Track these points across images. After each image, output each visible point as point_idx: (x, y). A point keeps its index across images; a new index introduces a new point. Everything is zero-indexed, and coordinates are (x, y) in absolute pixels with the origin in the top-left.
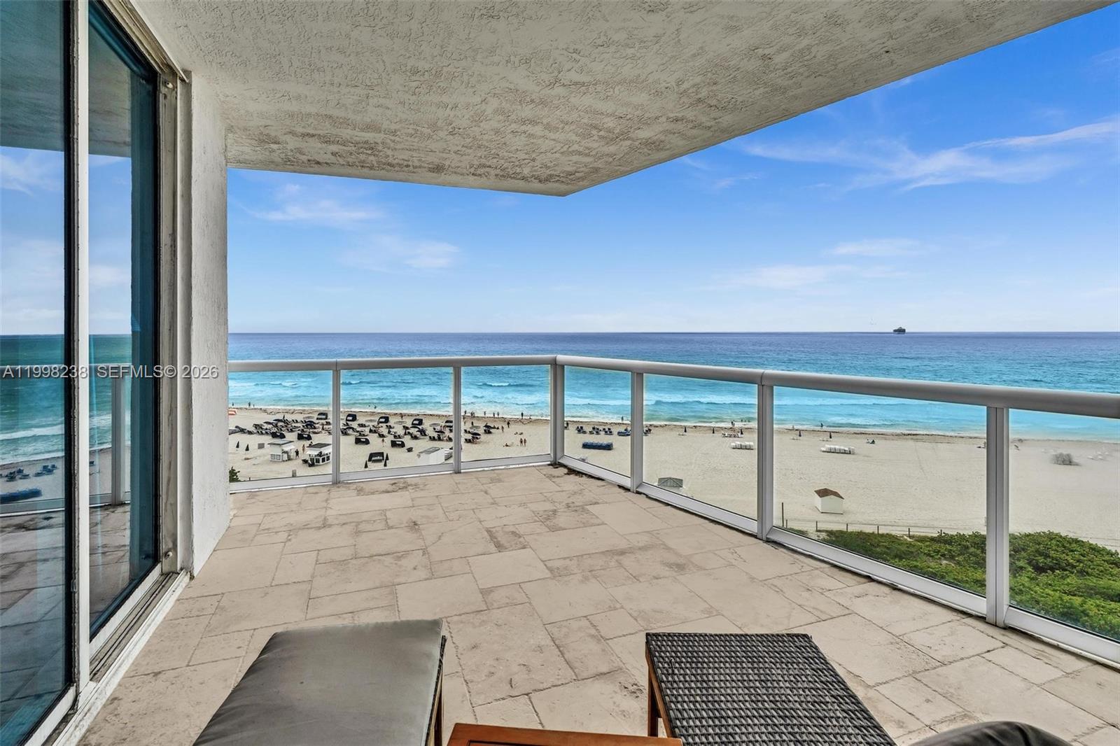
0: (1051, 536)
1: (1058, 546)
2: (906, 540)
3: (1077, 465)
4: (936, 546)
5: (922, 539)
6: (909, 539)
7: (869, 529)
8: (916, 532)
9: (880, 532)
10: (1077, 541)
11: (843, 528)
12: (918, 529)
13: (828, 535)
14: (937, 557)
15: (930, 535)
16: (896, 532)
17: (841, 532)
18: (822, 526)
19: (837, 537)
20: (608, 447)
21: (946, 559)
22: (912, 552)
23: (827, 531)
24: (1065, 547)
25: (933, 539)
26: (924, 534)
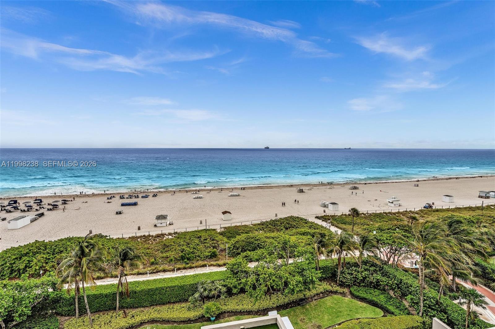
0: (291, 217)
1: (292, 220)
2: (250, 226)
3: (304, 192)
4: (259, 226)
5: (255, 225)
6: (251, 226)
7: (238, 224)
8: (254, 222)
9: (242, 225)
10: (298, 217)
11: (229, 225)
12: (254, 221)
13: (224, 229)
14: (258, 230)
15: (258, 223)
16: (247, 224)
17: (229, 227)
18: (222, 226)
19: (227, 229)
20: (135, 204)
21: (262, 231)
22: (251, 230)
23: (224, 228)
24: (294, 220)
25: (259, 224)
26: (256, 223)
